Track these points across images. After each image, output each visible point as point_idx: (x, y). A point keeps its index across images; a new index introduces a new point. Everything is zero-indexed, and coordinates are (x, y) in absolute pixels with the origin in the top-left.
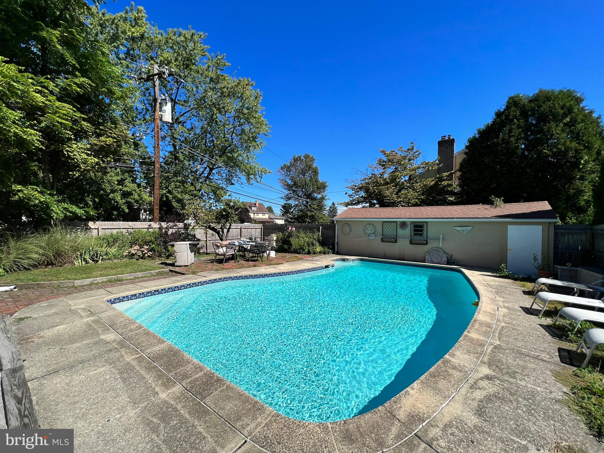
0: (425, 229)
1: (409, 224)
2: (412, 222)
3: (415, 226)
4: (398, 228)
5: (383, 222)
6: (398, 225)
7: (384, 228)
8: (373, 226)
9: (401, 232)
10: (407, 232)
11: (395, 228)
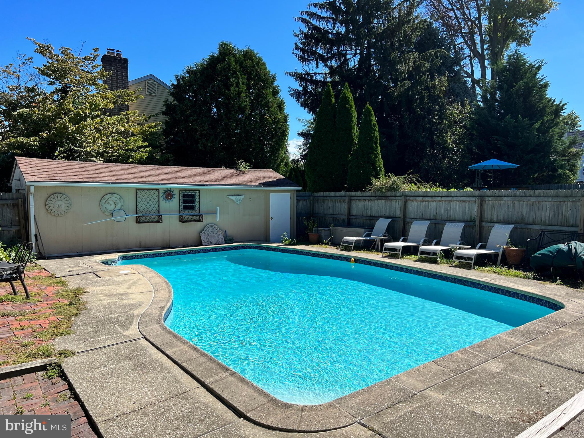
0: (197, 200)
1: (176, 192)
2: (181, 190)
3: (185, 196)
4: (161, 199)
5: (137, 190)
6: (161, 195)
7: (139, 200)
8: (119, 197)
9: (165, 205)
10: (175, 204)
11: (157, 200)
